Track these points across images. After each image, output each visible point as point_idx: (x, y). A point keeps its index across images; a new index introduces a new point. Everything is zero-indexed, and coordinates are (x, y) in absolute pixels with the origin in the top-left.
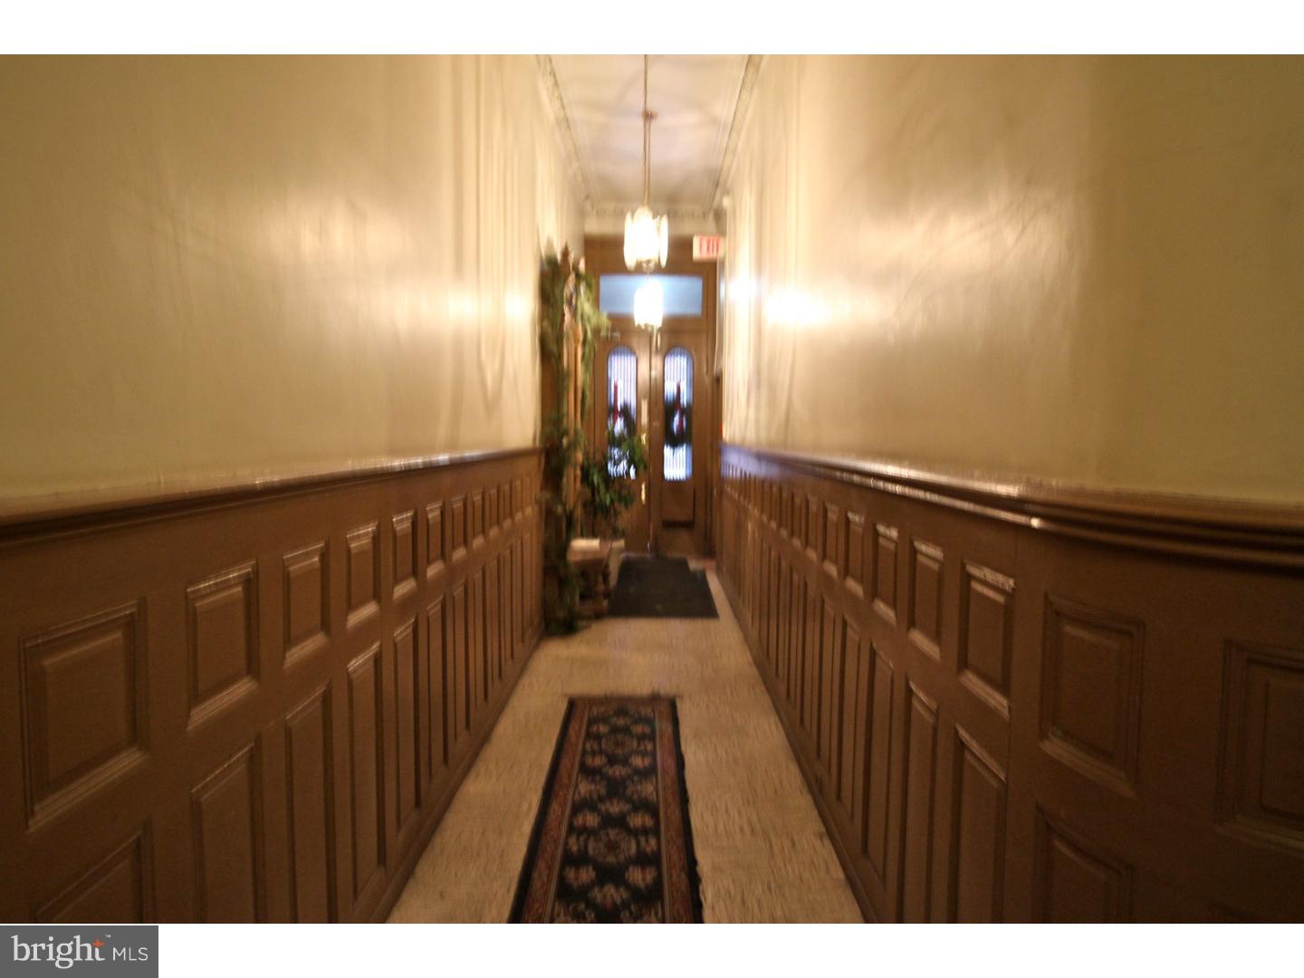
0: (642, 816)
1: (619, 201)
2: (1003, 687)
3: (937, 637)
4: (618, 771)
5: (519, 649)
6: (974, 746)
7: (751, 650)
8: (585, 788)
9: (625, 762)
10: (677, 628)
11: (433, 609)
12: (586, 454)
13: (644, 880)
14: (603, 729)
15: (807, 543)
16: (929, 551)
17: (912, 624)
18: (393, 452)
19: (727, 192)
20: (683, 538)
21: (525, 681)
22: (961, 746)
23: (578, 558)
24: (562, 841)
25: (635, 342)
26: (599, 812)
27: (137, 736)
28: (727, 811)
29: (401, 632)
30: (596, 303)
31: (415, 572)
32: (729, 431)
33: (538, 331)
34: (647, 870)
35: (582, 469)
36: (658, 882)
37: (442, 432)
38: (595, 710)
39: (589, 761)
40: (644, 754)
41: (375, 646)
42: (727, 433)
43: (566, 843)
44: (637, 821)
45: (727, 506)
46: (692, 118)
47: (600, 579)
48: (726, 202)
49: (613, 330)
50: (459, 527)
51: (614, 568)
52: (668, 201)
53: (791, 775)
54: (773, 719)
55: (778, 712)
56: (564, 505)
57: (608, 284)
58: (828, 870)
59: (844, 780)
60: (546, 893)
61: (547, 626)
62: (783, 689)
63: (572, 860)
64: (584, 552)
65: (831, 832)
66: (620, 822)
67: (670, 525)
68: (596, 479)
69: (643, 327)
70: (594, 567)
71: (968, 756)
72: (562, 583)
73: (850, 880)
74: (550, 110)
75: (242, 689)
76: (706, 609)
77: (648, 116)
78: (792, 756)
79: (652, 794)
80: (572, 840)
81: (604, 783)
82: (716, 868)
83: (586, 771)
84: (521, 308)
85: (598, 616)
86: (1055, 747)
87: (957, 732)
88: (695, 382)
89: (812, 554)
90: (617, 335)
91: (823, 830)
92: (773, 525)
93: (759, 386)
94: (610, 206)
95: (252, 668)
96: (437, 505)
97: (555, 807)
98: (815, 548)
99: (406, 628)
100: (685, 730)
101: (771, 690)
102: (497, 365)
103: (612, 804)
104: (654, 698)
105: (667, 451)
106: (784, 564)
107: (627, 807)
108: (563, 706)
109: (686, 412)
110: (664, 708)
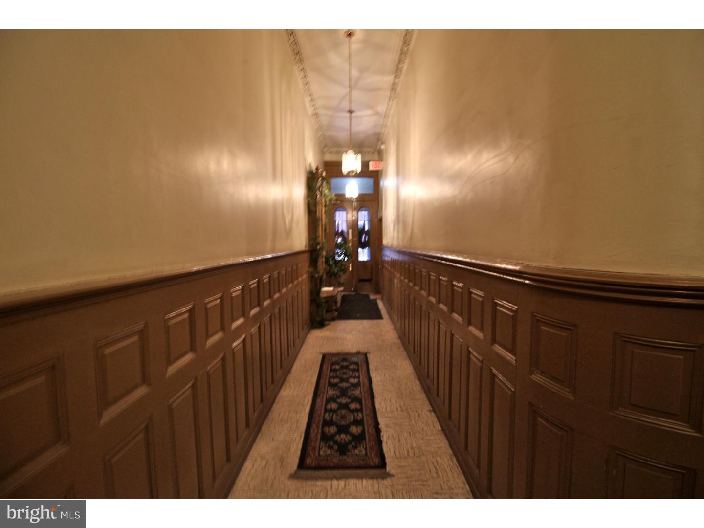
0: (356, 404)
1: (339, 148)
2: (512, 351)
3: (481, 329)
4: (344, 385)
5: (301, 333)
6: (500, 376)
7: (397, 332)
8: (331, 392)
9: (347, 381)
10: (366, 323)
11: (266, 319)
12: (327, 252)
13: (357, 431)
14: (337, 367)
15: (421, 289)
16: (478, 293)
17: (470, 324)
18: (250, 254)
19: (383, 143)
20: (367, 285)
21: (304, 347)
22: (494, 376)
23: (325, 295)
24: (322, 415)
25: (346, 205)
26: (338, 403)
27: (145, 380)
28: (390, 401)
29: (254, 330)
30: (330, 189)
31: (259, 304)
32: (386, 242)
33: (306, 201)
34: (359, 427)
35: (325, 258)
36: (363, 432)
37: (269, 245)
38: (334, 359)
39: (332, 381)
40: (355, 377)
41: (243, 337)
42: (385, 242)
43: (324, 416)
44: (353, 406)
45: (386, 273)
46: (369, 112)
47: (334, 304)
48: (383, 147)
49: (337, 200)
50: (276, 284)
51: (339, 298)
52: (359, 147)
53: (416, 386)
54: (408, 362)
55: (409, 358)
56: (319, 273)
57: (335, 181)
58: (434, 426)
59: (440, 388)
60: (316, 439)
61: (312, 325)
62: (411, 349)
63: (327, 423)
64: (327, 292)
65: (434, 409)
66: (345, 406)
67: (361, 280)
68: (331, 262)
69: (349, 198)
70: (331, 299)
71: (496, 380)
72: (318, 305)
73: (443, 430)
74: (310, 110)
75: (188, 357)
76: (379, 316)
77: (351, 112)
78: (417, 378)
79: (359, 395)
80: (327, 414)
81: (339, 390)
82: (387, 426)
83: (332, 386)
84: (299, 192)
85: (333, 319)
86: (537, 378)
87: (492, 370)
88: (371, 221)
89: (424, 293)
90: (338, 202)
91: (431, 409)
92: (406, 281)
93: (398, 222)
94: (335, 149)
95: (193, 348)
96: (267, 276)
97: (318, 400)
98: (425, 290)
99: (256, 329)
100: (371, 367)
101: (406, 349)
102: (290, 216)
103: (342, 399)
104: (358, 353)
105: (360, 250)
106: (411, 297)
107: (349, 401)
108: (320, 357)
109: (367, 233)
110: (362, 357)
